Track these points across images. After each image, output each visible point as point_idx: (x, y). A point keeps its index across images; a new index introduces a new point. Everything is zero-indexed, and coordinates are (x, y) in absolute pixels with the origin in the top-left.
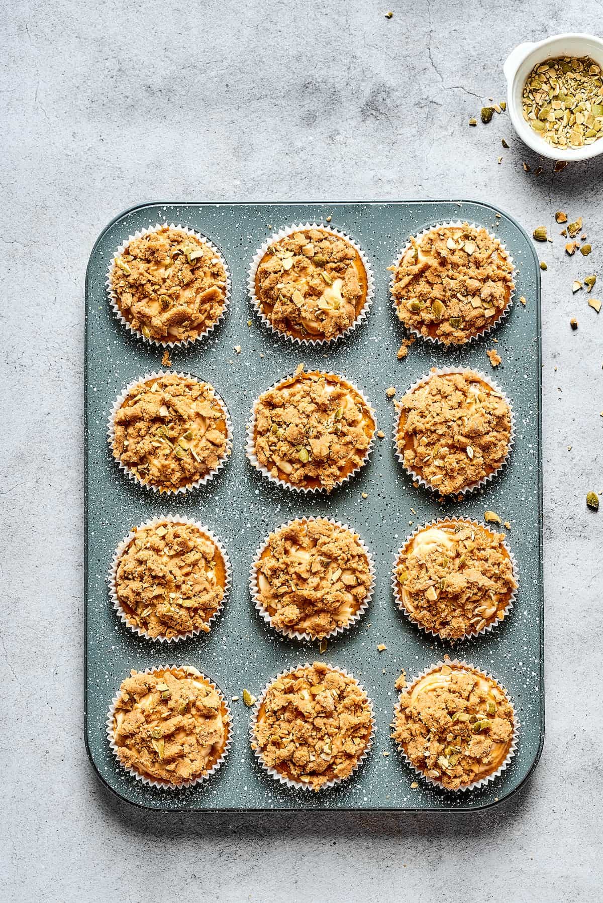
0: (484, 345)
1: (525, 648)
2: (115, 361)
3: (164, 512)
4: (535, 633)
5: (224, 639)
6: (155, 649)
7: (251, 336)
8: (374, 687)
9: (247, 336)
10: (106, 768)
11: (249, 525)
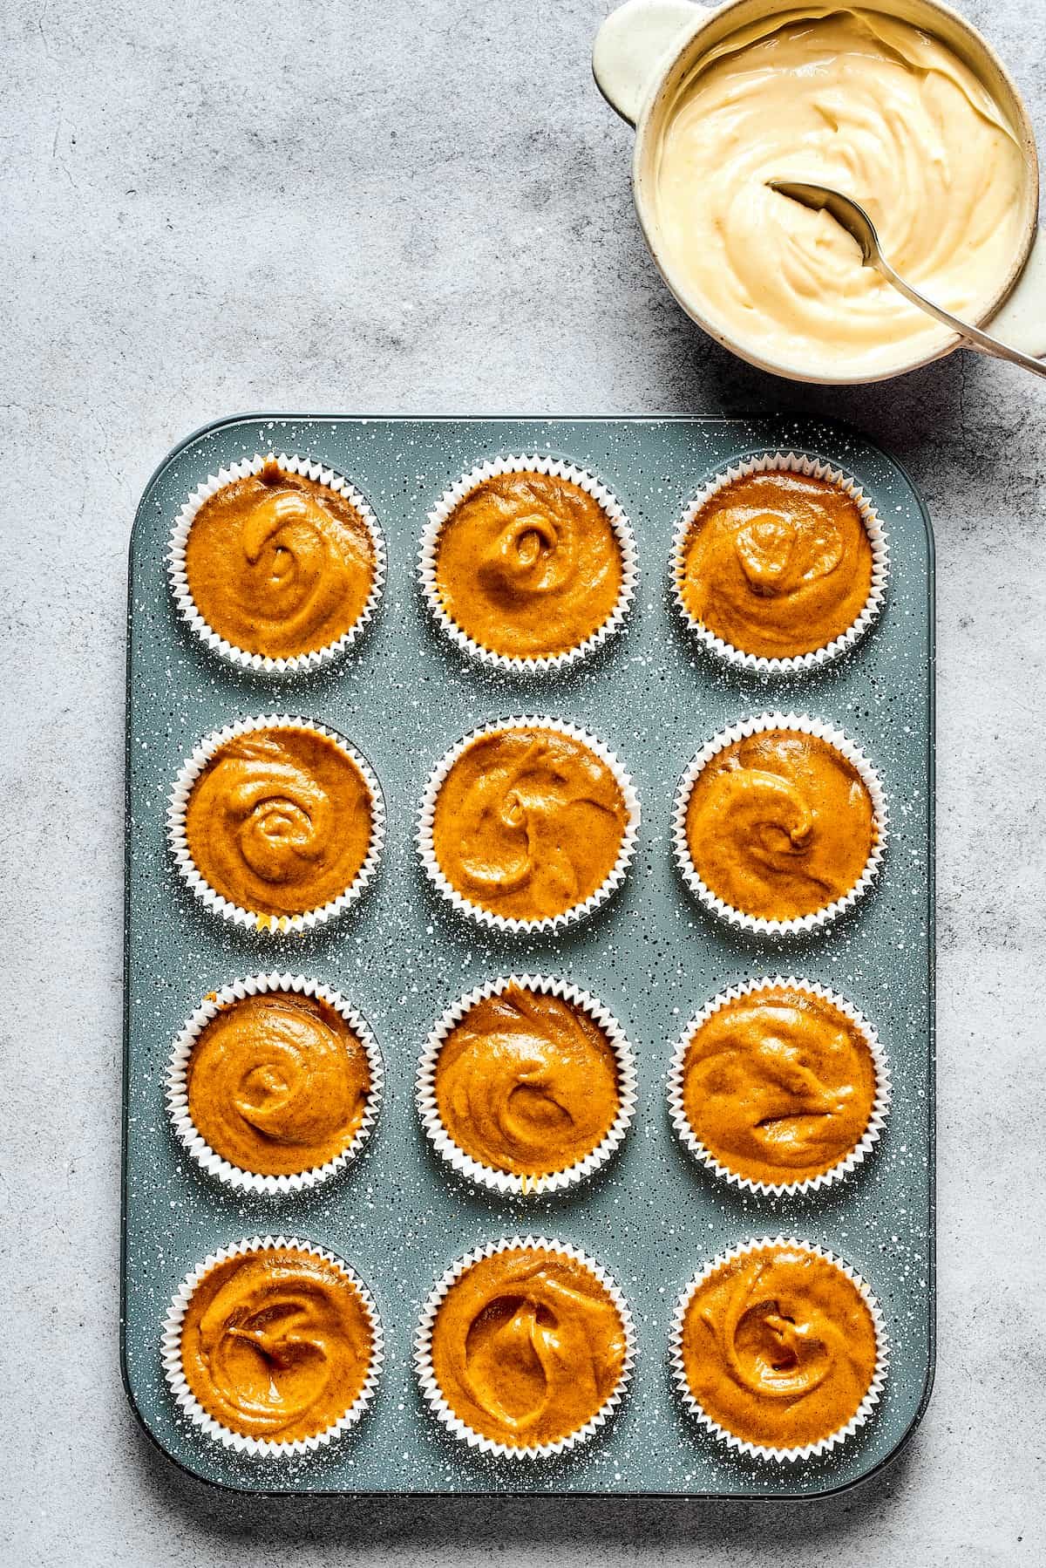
0: (834, 673)
1: (903, 1211)
2: (180, 695)
3: (266, 964)
4: (921, 1184)
5: (370, 1190)
6: (247, 1207)
7: (422, 654)
8: (634, 1279)
9: (415, 654)
10: (159, 1419)
11: (415, 989)
